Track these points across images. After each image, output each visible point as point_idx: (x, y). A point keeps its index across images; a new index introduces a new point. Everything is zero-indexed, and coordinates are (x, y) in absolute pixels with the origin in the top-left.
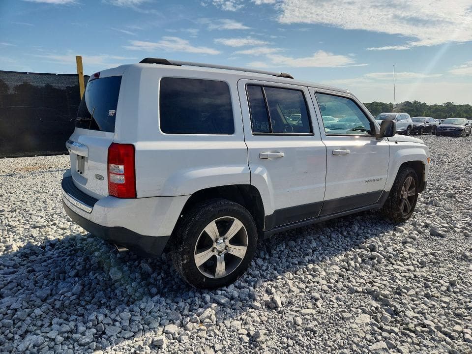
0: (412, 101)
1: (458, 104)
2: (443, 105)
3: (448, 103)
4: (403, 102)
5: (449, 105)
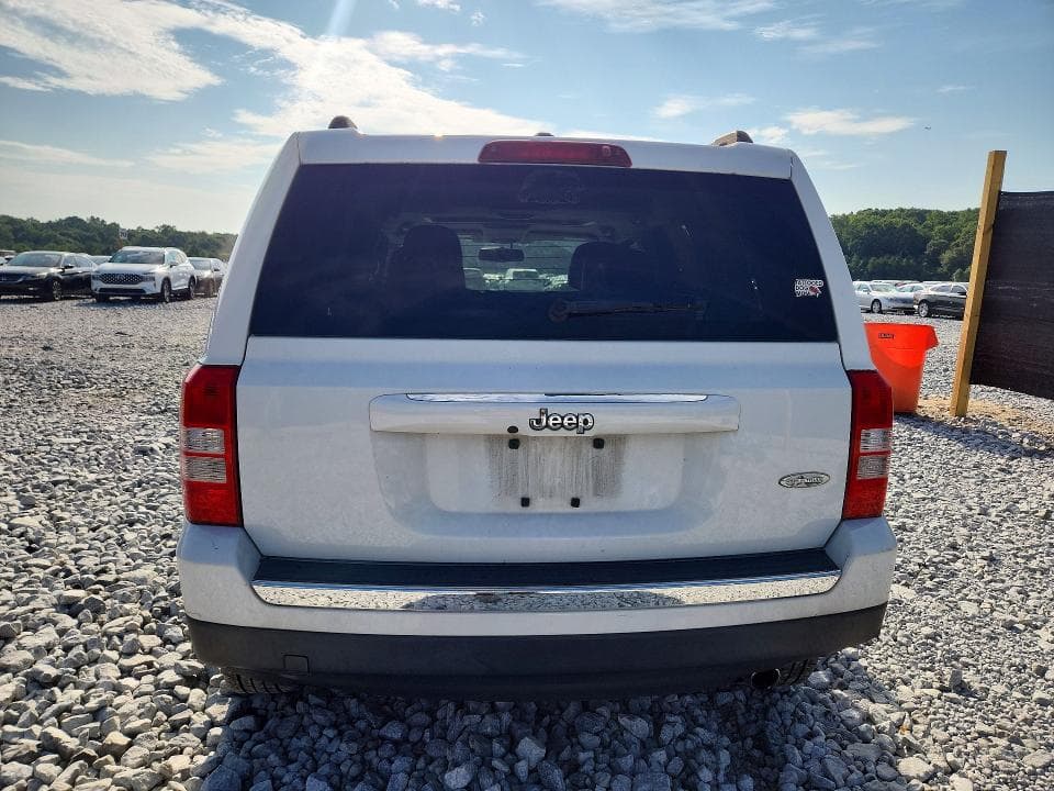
0: (85, 217)
1: (186, 231)
2: (157, 230)
3: (164, 226)
4: (63, 218)
5: (166, 229)
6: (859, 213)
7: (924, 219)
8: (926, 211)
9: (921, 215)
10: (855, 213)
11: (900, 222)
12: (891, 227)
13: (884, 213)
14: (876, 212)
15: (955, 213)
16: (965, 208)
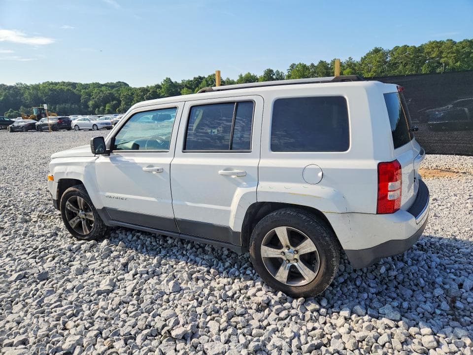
6: (43, 83)
7: (76, 87)
8: (76, 83)
9: (74, 85)
10: (41, 83)
11: (66, 88)
12: (62, 90)
13: (56, 84)
14: (52, 83)
15: (87, 84)
16: (92, 82)
